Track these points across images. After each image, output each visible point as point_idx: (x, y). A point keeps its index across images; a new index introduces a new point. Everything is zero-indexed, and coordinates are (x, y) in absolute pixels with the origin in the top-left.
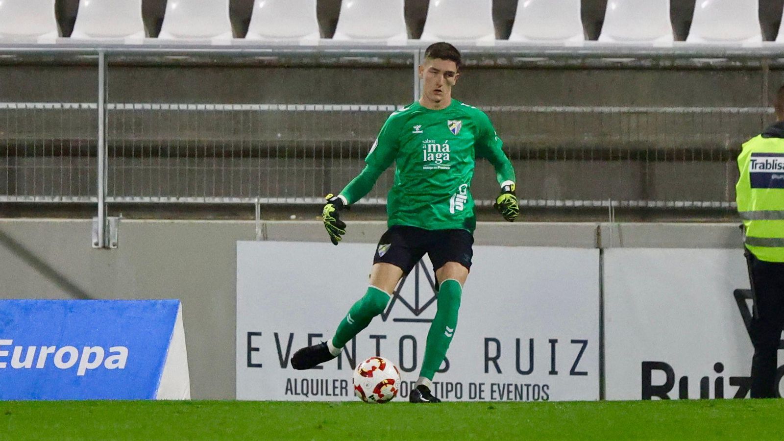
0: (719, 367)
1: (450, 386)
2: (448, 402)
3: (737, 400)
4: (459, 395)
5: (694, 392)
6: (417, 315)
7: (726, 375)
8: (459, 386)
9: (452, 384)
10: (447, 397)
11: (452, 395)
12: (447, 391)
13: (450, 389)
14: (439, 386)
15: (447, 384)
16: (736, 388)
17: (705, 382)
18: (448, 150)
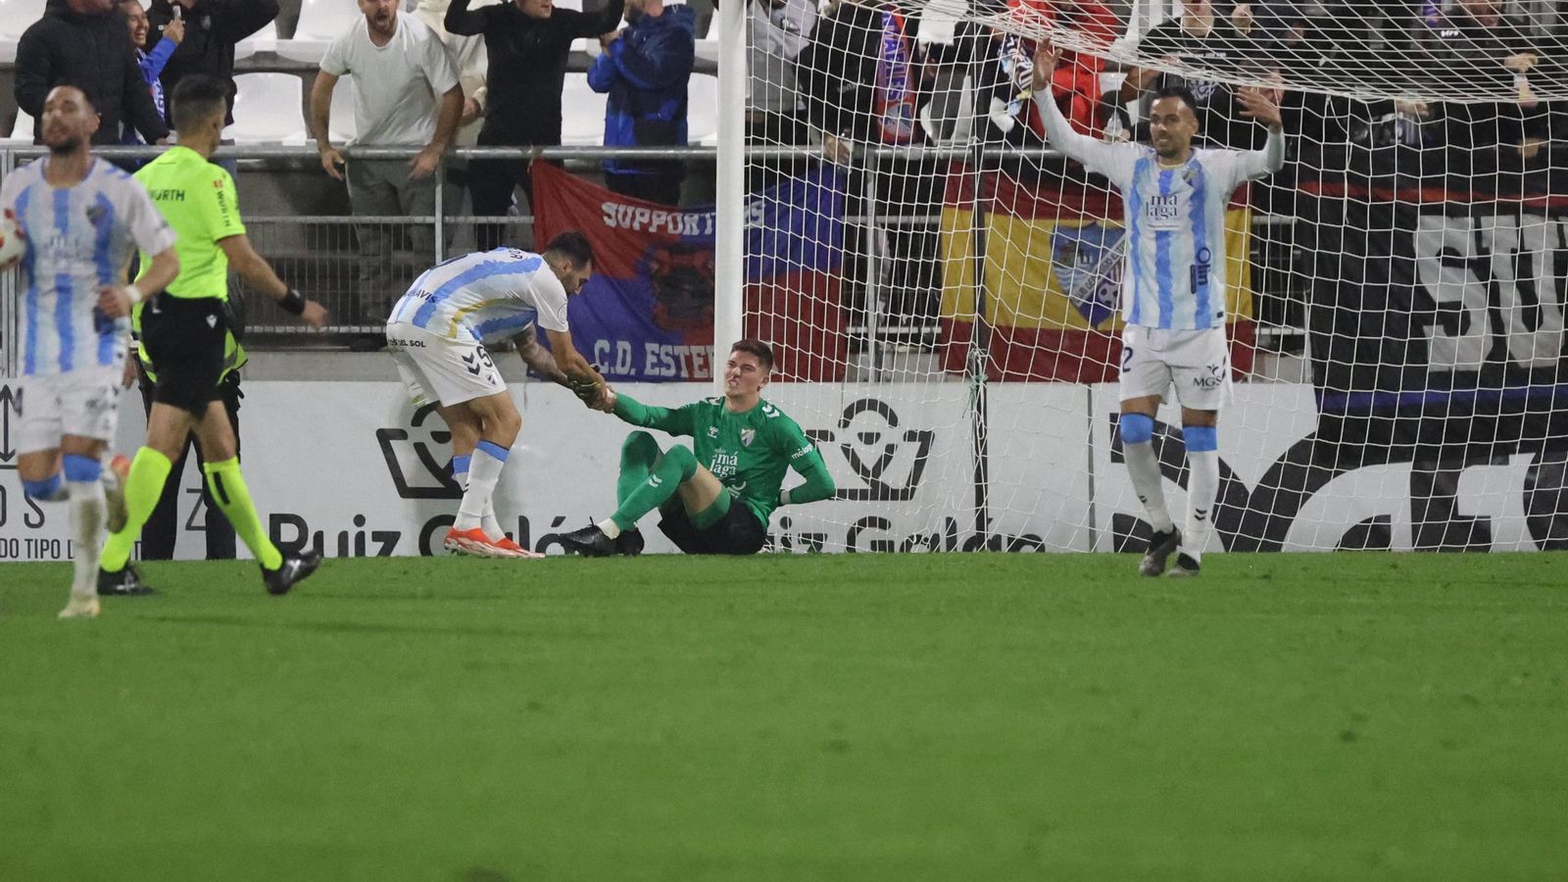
0: (359, 520)
1: (45, 544)
2: (43, 563)
3: (380, 558)
4: (56, 555)
5: (331, 549)
6: (6, 460)
7: (368, 529)
8: (55, 543)
9: (47, 541)
10: (42, 557)
11: (47, 555)
12: (42, 549)
13: (45, 547)
14: (33, 544)
15: (42, 541)
16: (380, 545)
17: (343, 537)
18: (735, 464)
